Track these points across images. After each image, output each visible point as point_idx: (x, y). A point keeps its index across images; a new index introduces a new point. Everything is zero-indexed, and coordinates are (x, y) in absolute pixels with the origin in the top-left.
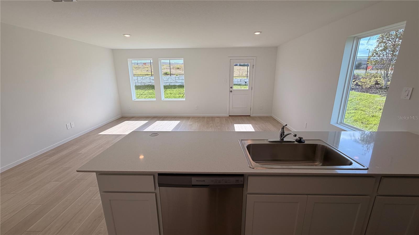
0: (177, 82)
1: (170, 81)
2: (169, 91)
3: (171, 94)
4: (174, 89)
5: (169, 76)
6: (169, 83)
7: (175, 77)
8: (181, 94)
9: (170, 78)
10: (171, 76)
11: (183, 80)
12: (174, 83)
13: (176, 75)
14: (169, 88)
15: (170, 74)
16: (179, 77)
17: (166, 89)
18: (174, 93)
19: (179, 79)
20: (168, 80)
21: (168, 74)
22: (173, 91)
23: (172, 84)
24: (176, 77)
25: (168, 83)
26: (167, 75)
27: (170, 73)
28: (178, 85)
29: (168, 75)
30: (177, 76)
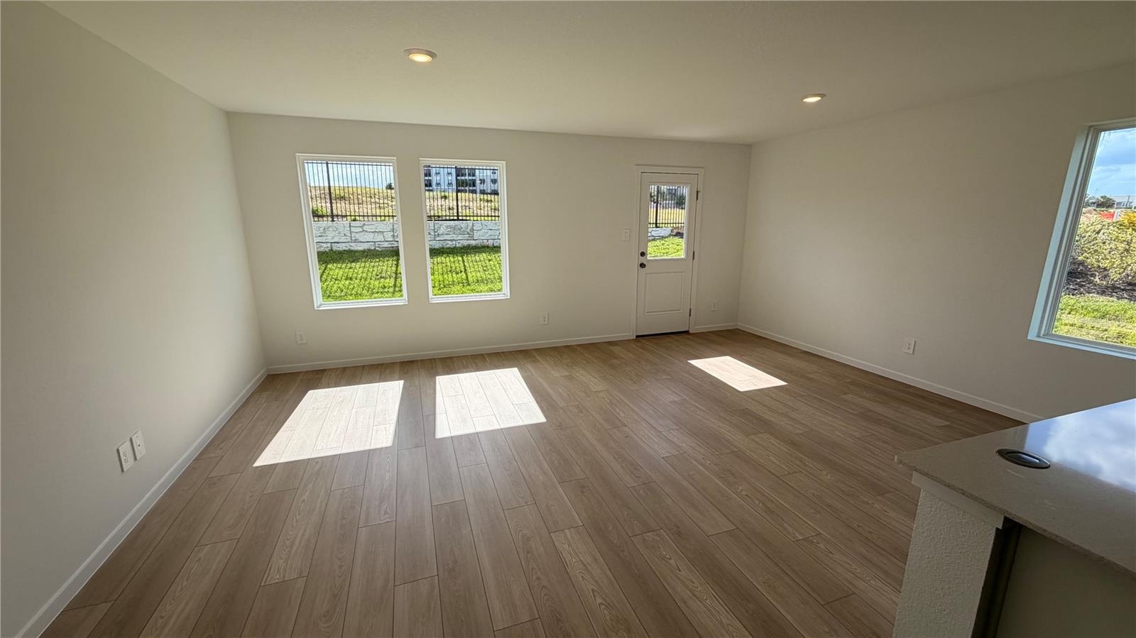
0: (356, 241)
1: (331, 236)
2: (336, 270)
3: (351, 279)
4: (353, 262)
5: (325, 223)
6: (329, 245)
7: (350, 226)
8: (385, 278)
9: (330, 229)
10: (333, 221)
11: (376, 234)
12: (347, 245)
13: (353, 218)
14: (334, 261)
15: (332, 216)
16: (364, 224)
17: (326, 262)
18: (359, 276)
19: (364, 231)
20: (324, 233)
21: (322, 216)
22: (351, 268)
23: (342, 247)
24: (353, 224)
25: (325, 245)
26: (320, 219)
27: (329, 210)
28: (361, 249)
29: (325, 219)
30: (355, 220)
